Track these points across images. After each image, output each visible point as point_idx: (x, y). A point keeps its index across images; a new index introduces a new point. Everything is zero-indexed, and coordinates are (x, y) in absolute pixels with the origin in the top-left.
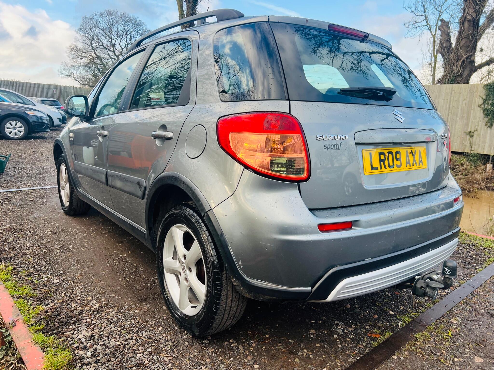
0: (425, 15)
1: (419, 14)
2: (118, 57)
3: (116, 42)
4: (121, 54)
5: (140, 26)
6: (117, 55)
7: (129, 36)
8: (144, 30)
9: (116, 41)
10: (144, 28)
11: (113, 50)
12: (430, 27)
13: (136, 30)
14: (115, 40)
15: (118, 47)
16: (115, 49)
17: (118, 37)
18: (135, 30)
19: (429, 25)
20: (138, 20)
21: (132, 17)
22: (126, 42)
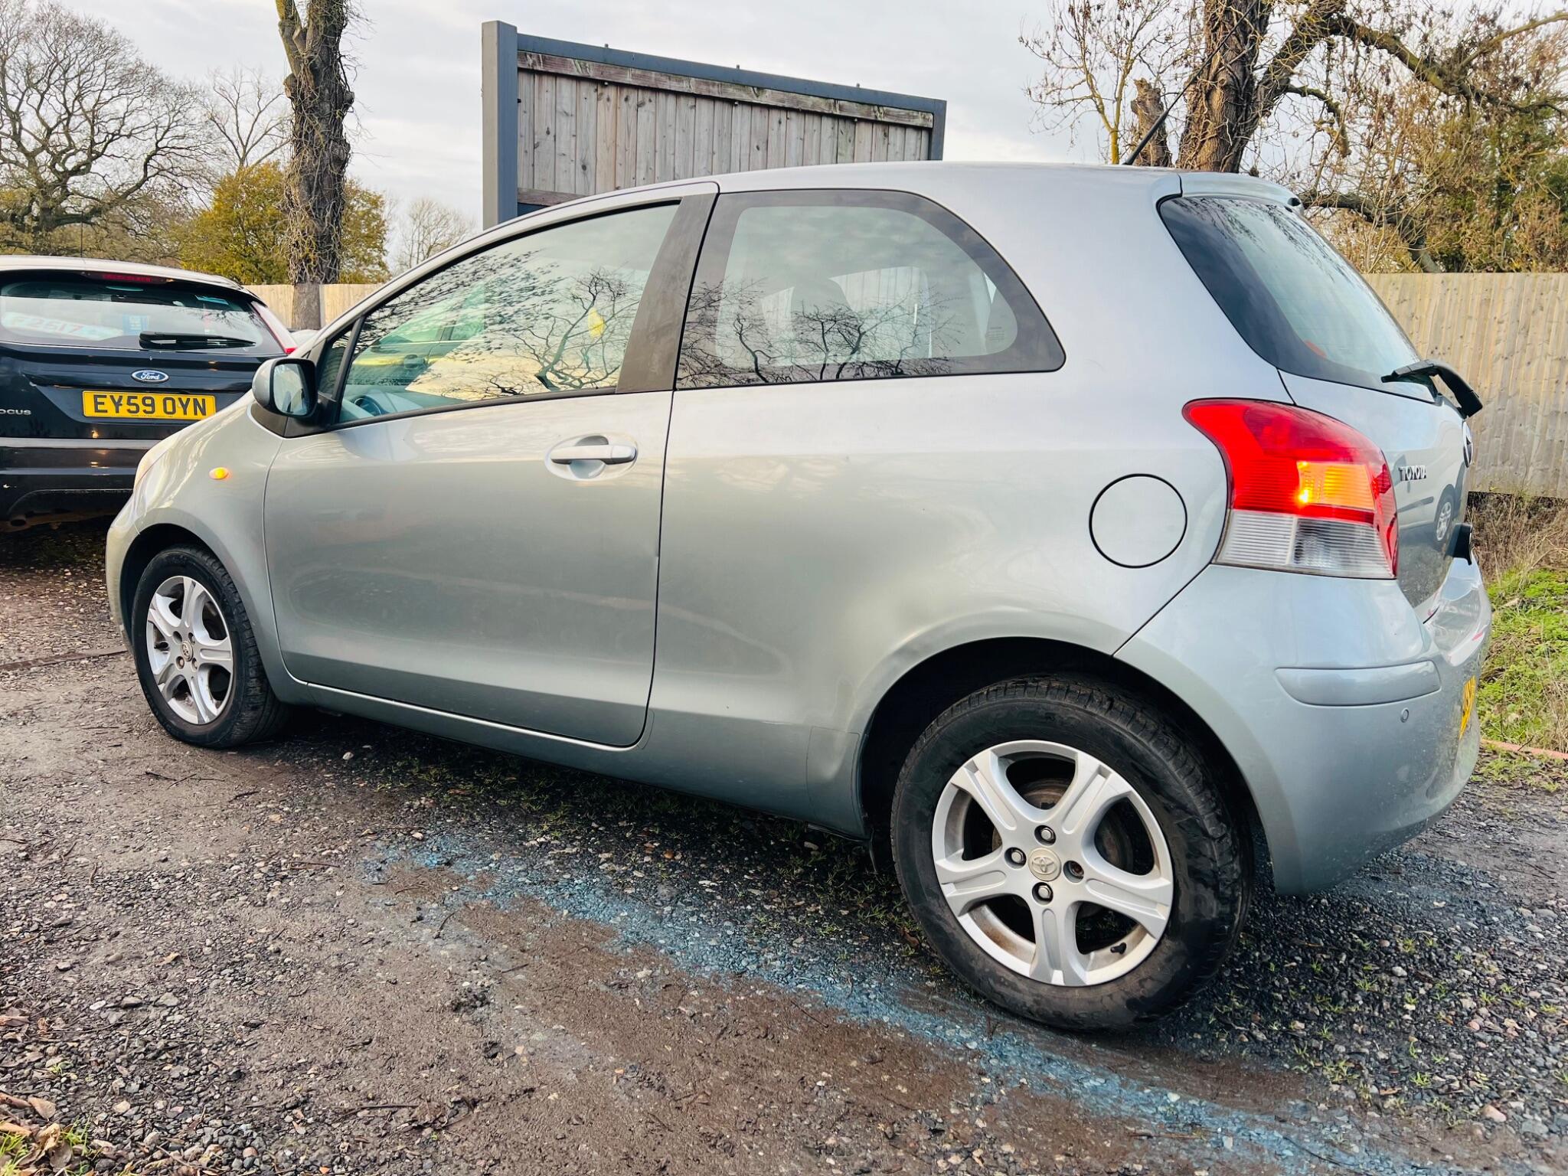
0: (1085, 66)
1: (1066, 62)
2: (31, 156)
3: (24, 104)
4: (44, 147)
5: (116, 51)
6: (30, 149)
7: (73, 86)
8: (130, 66)
9: (21, 101)
10: (132, 59)
11: (15, 133)
12: (1101, 103)
13: (99, 66)
14: (20, 96)
15: (29, 121)
16: (21, 128)
17: (30, 85)
18: (97, 63)
19: (1100, 98)
20: (106, 31)
21: (82, 17)
22: (65, 104)
